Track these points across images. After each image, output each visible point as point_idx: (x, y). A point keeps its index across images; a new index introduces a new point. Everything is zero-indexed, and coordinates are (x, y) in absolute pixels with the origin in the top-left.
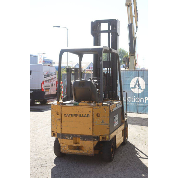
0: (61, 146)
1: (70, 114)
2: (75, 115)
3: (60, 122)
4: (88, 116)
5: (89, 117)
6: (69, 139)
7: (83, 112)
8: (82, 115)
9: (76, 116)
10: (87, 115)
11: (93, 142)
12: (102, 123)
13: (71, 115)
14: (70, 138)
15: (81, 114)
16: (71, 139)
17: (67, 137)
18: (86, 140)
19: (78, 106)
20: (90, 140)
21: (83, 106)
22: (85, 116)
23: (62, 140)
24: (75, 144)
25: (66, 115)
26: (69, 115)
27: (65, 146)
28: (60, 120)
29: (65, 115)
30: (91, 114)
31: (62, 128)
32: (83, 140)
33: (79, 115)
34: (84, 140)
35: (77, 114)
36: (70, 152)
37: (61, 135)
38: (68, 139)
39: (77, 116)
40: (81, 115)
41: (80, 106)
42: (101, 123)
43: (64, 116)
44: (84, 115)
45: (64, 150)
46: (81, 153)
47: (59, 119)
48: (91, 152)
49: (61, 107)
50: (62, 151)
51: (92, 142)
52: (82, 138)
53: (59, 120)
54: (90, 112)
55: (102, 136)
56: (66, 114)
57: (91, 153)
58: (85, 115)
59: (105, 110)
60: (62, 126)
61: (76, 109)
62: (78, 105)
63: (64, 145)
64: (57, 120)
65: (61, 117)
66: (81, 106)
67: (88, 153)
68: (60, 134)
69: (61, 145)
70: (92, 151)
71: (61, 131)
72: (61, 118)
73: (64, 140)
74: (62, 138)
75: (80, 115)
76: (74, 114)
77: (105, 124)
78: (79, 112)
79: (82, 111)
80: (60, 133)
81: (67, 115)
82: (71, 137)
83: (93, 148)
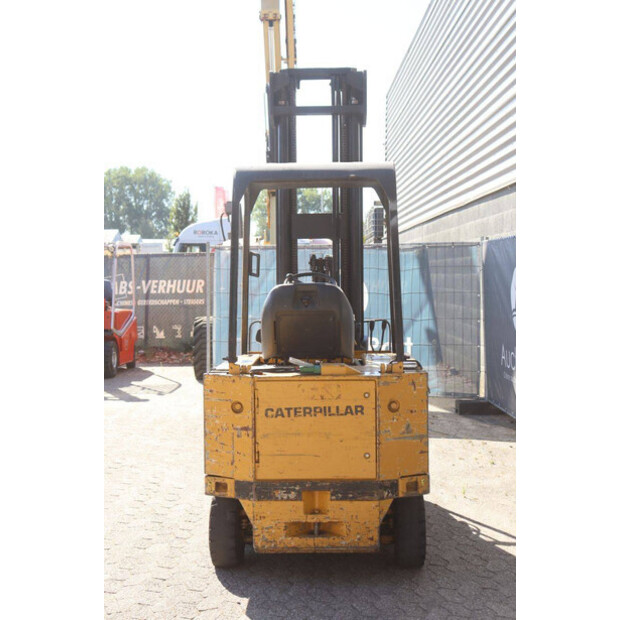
0: (255, 527)
1: (289, 409)
2: (307, 411)
3: (249, 441)
4: (357, 412)
5: (362, 413)
6: (288, 499)
7: (339, 397)
8: (338, 408)
9: (313, 413)
10: (356, 407)
11: (377, 503)
12: (406, 435)
13: (292, 412)
14: (293, 495)
15: (333, 404)
16: (296, 499)
17: (279, 494)
18: (351, 499)
19: (321, 378)
20: (367, 497)
21: (337, 375)
22: (346, 413)
23: (257, 504)
24: (310, 516)
25: (274, 413)
26: (285, 412)
27: (272, 527)
28: (250, 433)
29: (270, 413)
30: (369, 405)
31: (257, 462)
32: (341, 499)
33: (326, 411)
34: (344, 498)
35: (315, 408)
36: (293, 544)
37: (254, 487)
38: (282, 499)
39: (319, 415)
40: (333, 411)
41: (327, 378)
42: (404, 433)
43: (266, 415)
44: (342, 410)
45: (267, 541)
46: (333, 547)
47: (246, 429)
48: (372, 539)
49: (254, 385)
50: (259, 545)
51: (373, 504)
52: (337, 493)
53: (244, 432)
54: (366, 395)
55: (407, 480)
56: (272, 410)
57: (373, 543)
58: (348, 407)
59: (415, 389)
60: (256, 453)
61: (312, 389)
62: (319, 374)
63: (267, 523)
64: (236, 433)
65: (254, 419)
66: (332, 375)
67: (362, 544)
68: (250, 483)
69: (256, 525)
70: (375, 535)
71: (255, 472)
72: (255, 424)
73: (264, 504)
74: (259, 499)
75: (329, 408)
76: (305, 409)
77: (414, 438)
78: (322, 398)
79: (336, 396)
80: (251, 480)
81: (279, 413)
82: (294, 490)
83: (377, 524)
